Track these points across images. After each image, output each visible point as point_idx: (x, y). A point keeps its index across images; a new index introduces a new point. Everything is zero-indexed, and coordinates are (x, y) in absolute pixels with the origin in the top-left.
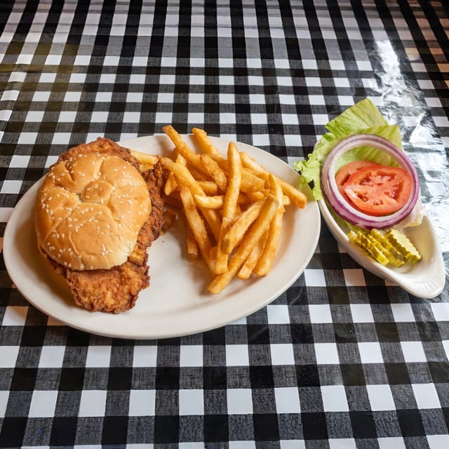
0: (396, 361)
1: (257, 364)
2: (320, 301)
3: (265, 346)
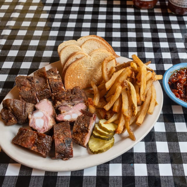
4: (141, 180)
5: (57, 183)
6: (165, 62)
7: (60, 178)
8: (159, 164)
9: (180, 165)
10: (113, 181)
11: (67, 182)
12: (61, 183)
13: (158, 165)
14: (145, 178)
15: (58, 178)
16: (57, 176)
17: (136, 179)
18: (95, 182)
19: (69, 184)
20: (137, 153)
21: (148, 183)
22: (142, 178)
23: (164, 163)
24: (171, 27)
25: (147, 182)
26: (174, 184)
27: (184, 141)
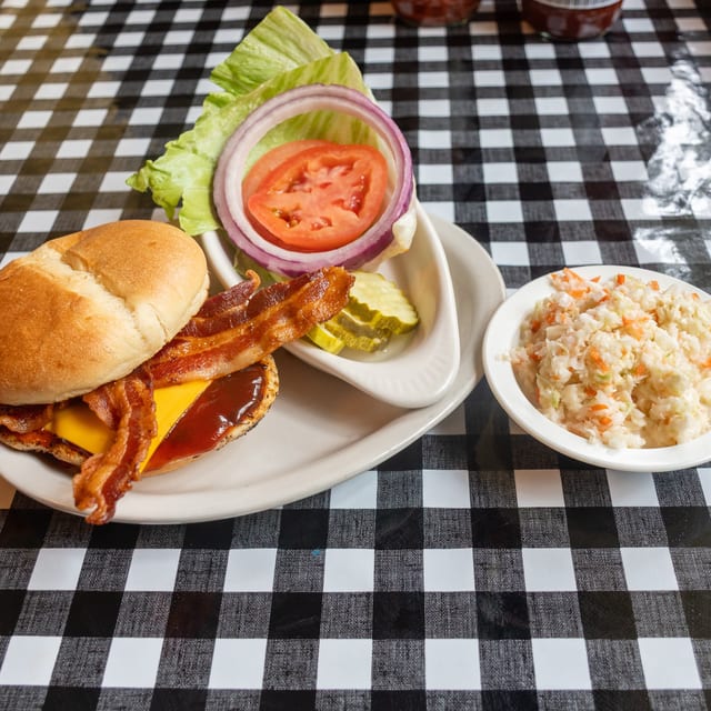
0: (623, 686)
1: (280, 686)
2: (450, 540)
3: (307, 643)
4: (345, 605)
5: (22, 616)
6: (494, 197)
7: (36, 599)
8: (425, 550)
9: (508, 554)
10: (234, 610)
11: (61, 610)
12: (37, 613)
13: (422, 555)
14: (364, 598)
15: (28, 597)
16: (26, 591)
17: (327, 604)
18: (167, 614)
19: (66, 617)
20: (344, 510)
21: (371, 619)
22: (353, 599)
23: (444, 548)
24: (529, 80)
25: (368, 615)
26: (475, 620)
27: (536, 468)
